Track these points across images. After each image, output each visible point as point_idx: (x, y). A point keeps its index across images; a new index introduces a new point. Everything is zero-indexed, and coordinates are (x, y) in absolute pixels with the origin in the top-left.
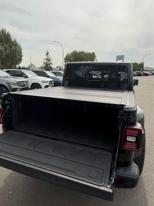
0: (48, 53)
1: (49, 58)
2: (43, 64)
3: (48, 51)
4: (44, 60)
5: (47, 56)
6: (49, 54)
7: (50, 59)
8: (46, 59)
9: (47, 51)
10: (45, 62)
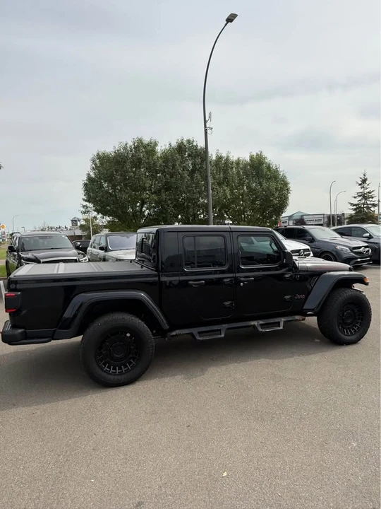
0: (364, 181)
1: (368, 190)
2: (351, 207)
3: (364, 175)
4: (355, 197)
5: (362, 188)
6: (367, 182)
7: (369, 193)
8: (360, 196)
9: (362, 176)
10: (356, 202)
